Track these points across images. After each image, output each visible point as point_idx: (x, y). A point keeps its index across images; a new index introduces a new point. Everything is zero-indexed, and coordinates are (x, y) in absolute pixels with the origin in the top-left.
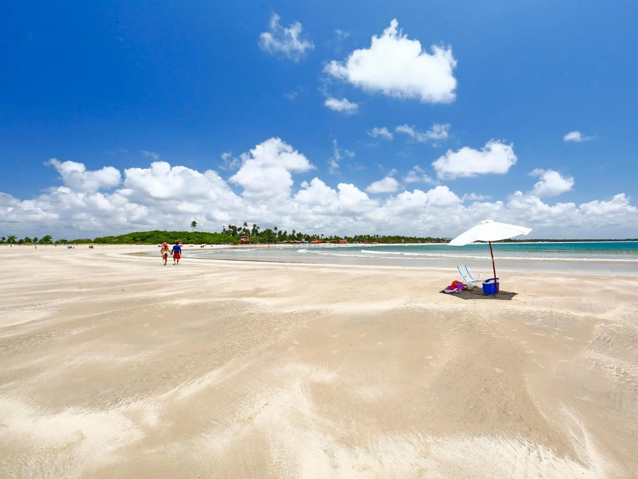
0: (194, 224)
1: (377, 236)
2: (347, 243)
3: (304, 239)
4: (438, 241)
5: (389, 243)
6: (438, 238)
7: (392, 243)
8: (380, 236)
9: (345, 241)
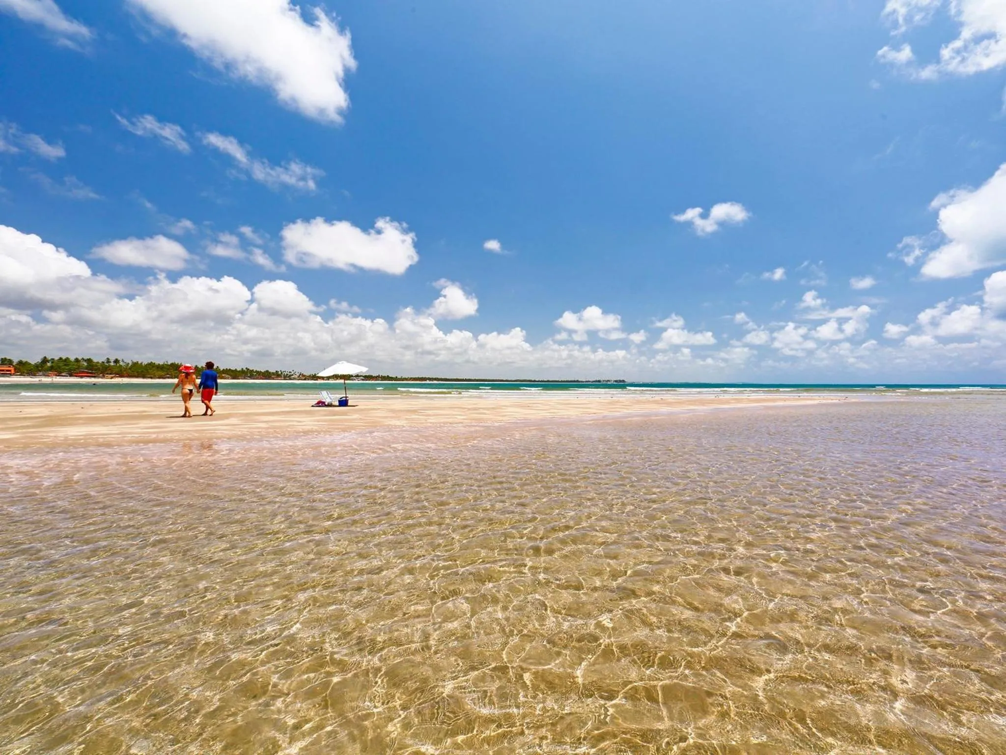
1: (116, 361)
2: (14, 374)
4: (267, 375)
5: (151, 378)
6: (267, 371)
7: (159, 378)
8: (123, 361)
9: (10, 371)
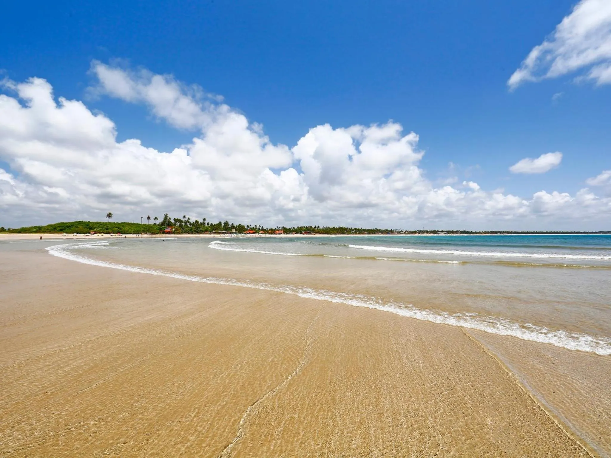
0: (110, 215)
3: (234, 230)
9: (281, 232)
